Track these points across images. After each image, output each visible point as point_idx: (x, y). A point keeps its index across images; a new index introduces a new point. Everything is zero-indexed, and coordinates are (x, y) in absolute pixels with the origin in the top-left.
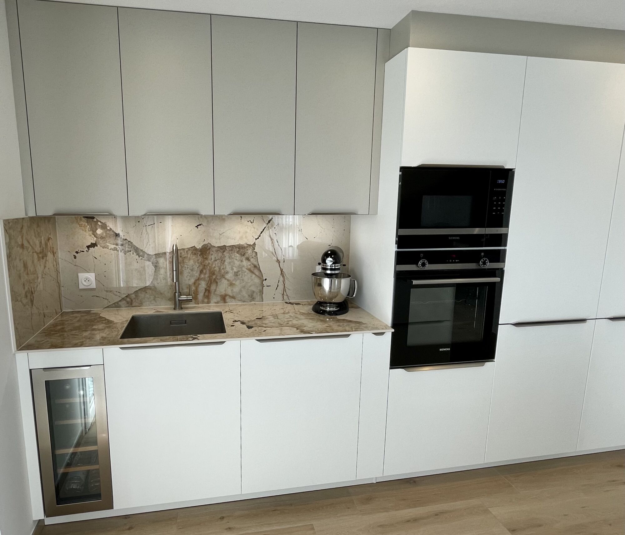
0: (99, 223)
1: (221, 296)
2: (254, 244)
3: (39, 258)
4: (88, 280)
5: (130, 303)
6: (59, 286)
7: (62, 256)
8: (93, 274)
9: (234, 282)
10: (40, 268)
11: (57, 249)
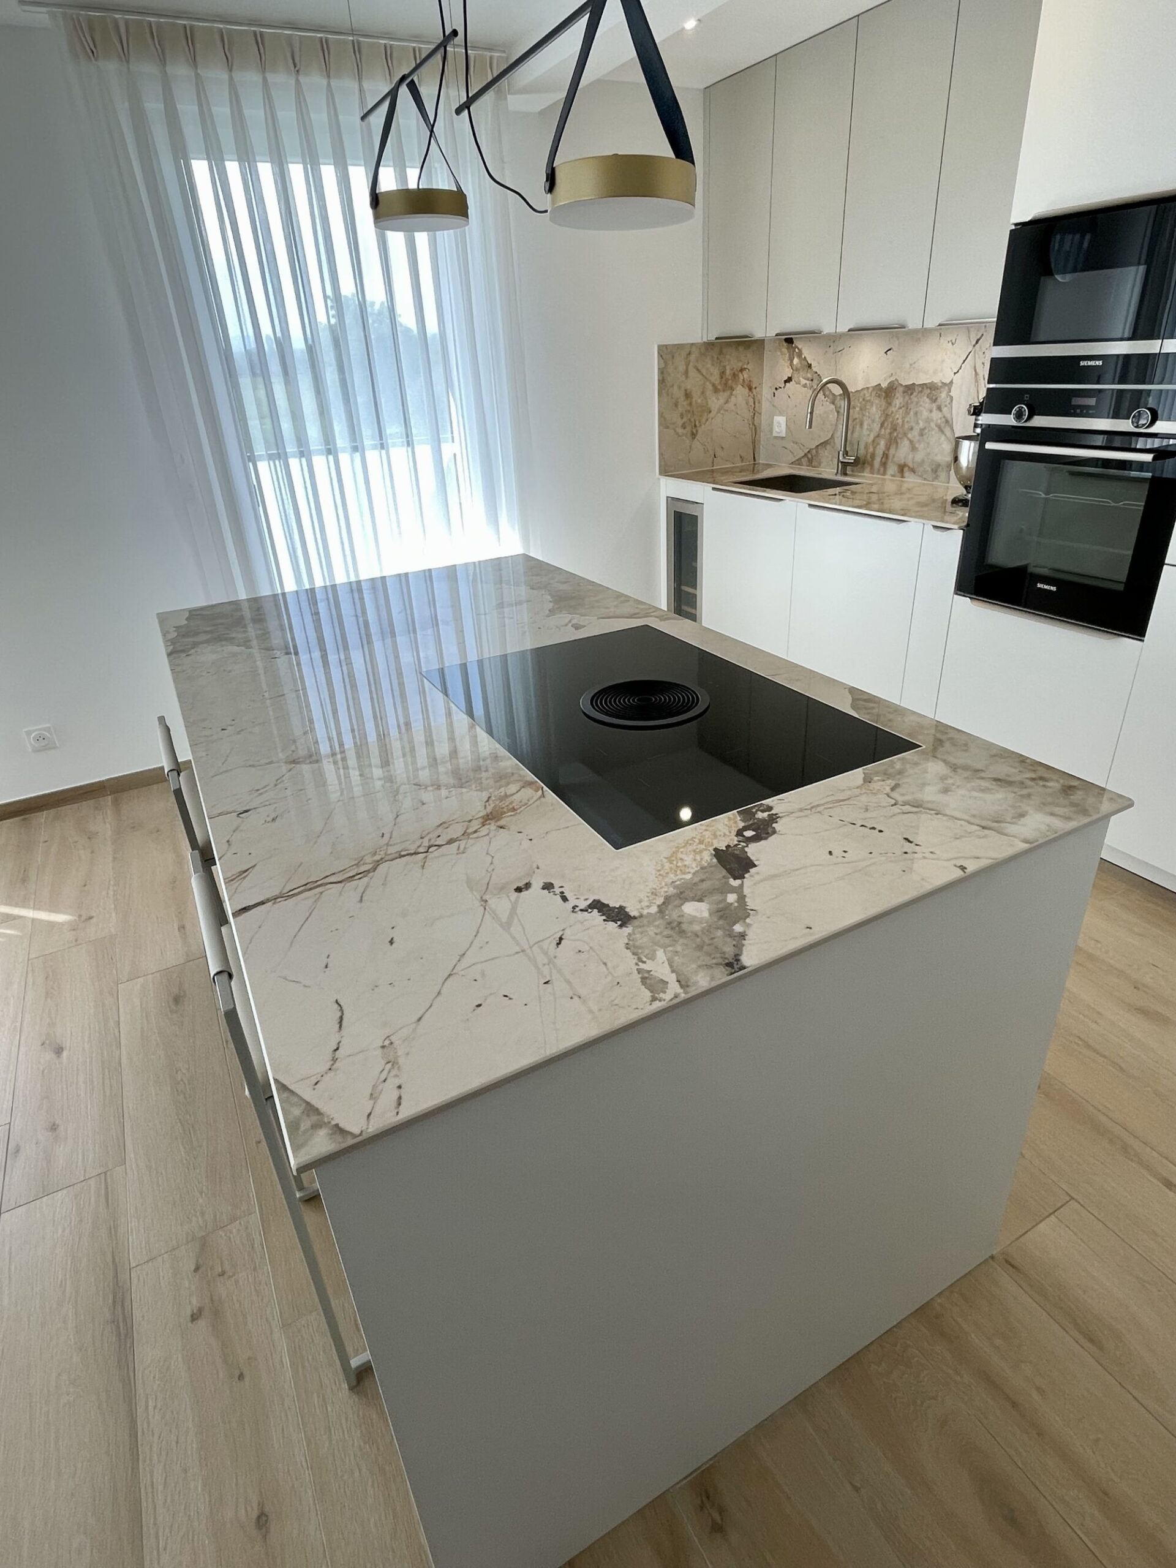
0: (797, 350)
1: (900, 465)
2: (951, 382)
3: (716, 390)
4: (780, 425)
5: (810, 462)
6: (755, 429)
7: (766, 392)
8: (785, 418)
9: (917, 446)
10: (715, 402)
11: (761, 384)
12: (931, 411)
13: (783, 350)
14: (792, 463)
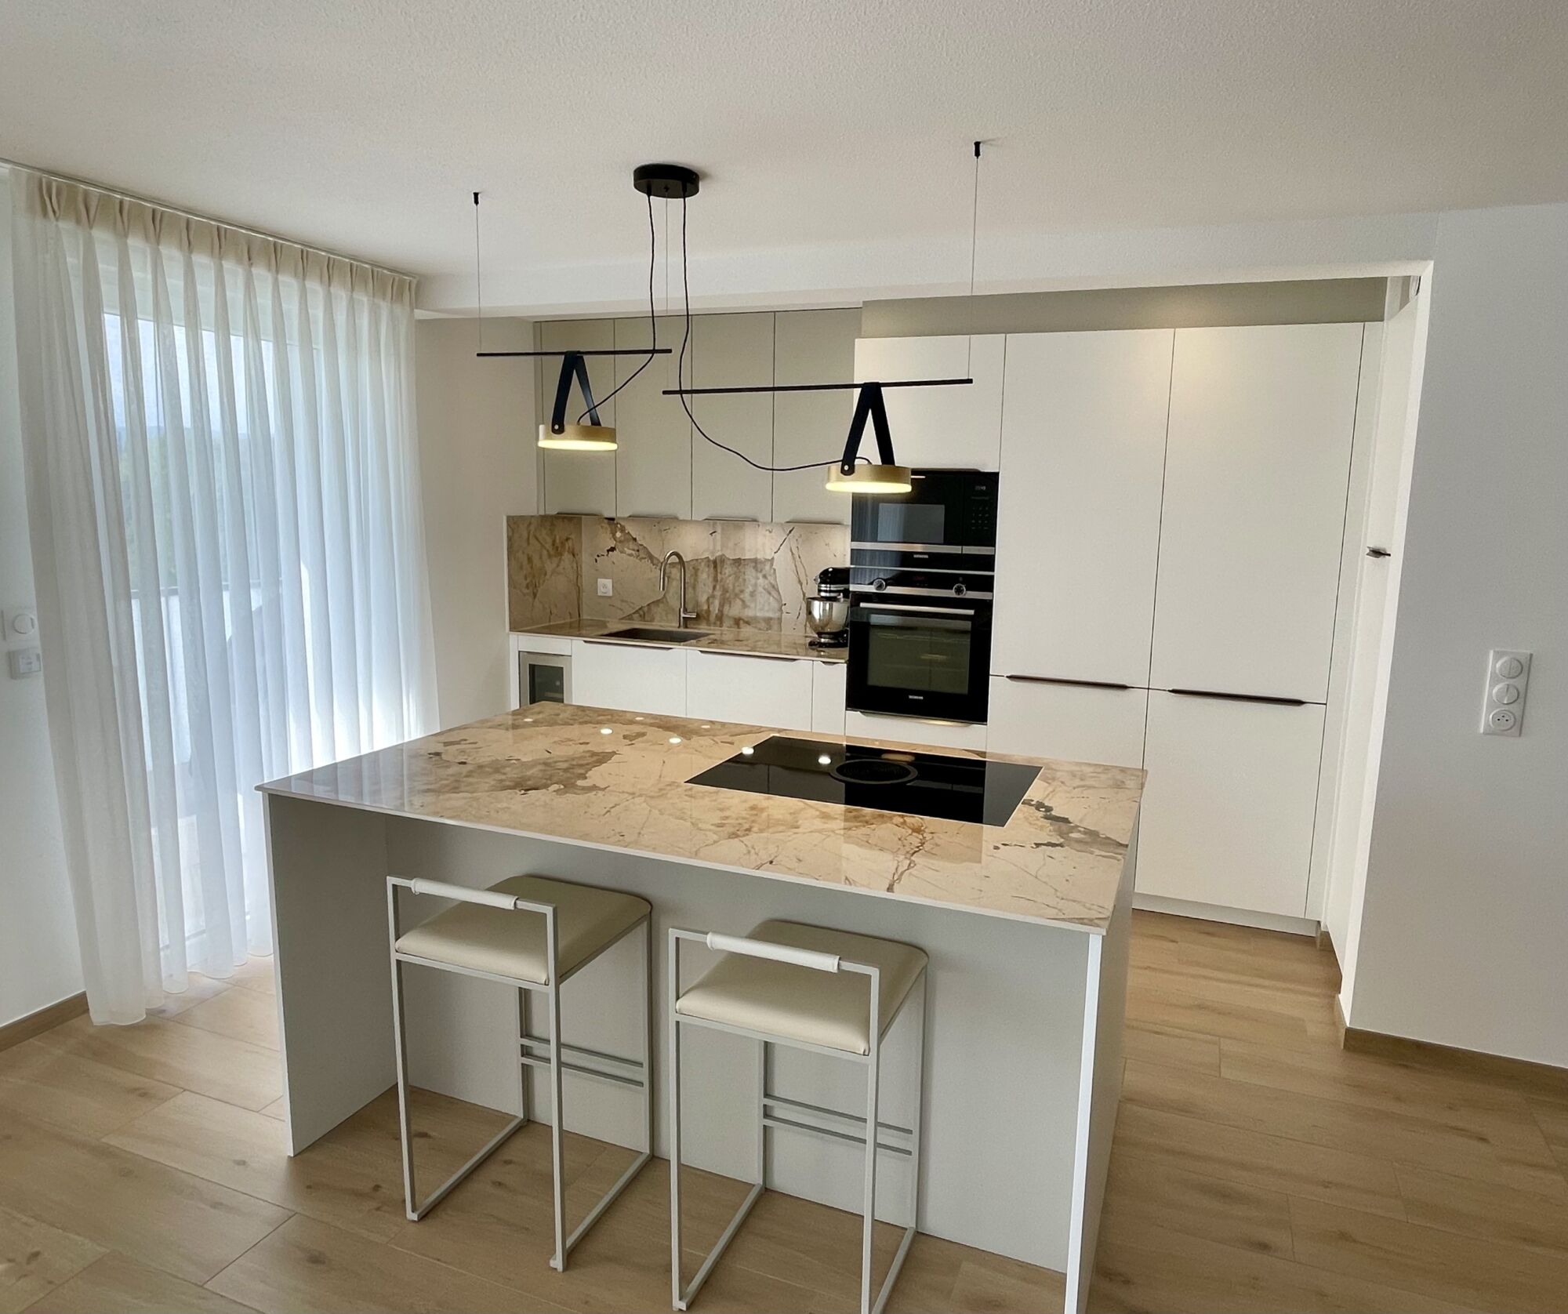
0: (619, 526)
1: (735, 619)
2: (773, 558)
3: (550, 556)
4: (605, 586)
5: (643, 617)
6: (579, 591)
7: (585, 558)
8: (610, 581)
9: (749, 604)
10: (549, 566)
11: (581, 552)
12: (758, 579)
13: (603, 525)
14: (622, 619)
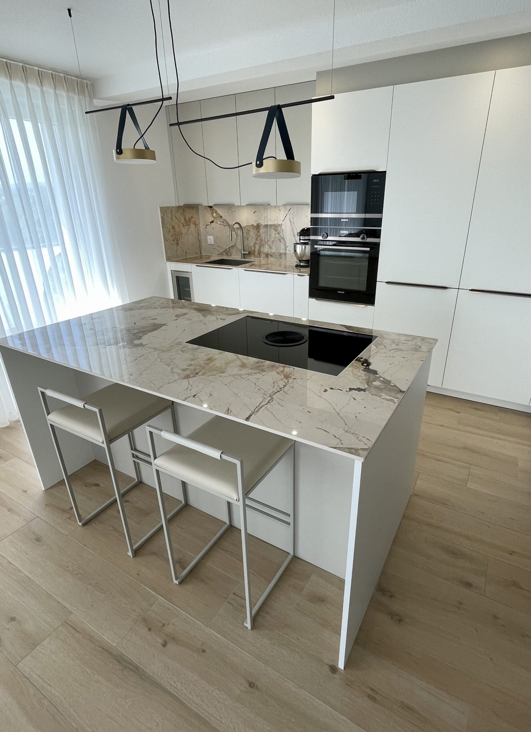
0: (214, 210)
1: (266, 254)
3: (184, 226)
4: (211, 239)
5: (227, 254)
6: (200, 241)
7: (202, 227)
8: (213, 237)
9: (272, 247)
10: (184, 231)
11: (199, 223)
12: (275, 234)
13: (208, 210)
14: (218, 255)
